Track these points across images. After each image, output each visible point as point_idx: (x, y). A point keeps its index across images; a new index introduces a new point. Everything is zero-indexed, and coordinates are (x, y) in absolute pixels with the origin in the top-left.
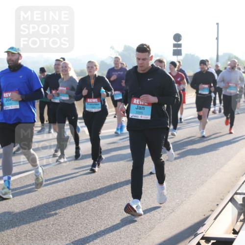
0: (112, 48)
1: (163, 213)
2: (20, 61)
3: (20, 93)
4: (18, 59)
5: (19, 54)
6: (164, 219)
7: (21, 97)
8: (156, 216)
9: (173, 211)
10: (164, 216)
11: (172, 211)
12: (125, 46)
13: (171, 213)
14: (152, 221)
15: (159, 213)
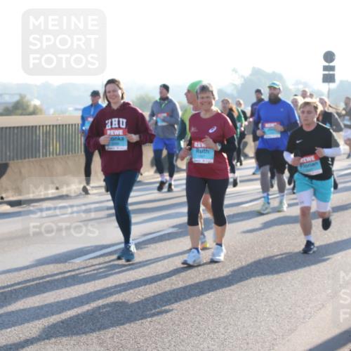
0: (235, 71)
1: (309, 309)
2: (280, 96)
3: (282, 124)
4: (278, 94)
5: (279, 89)
6: (311, 317)
7: (284, 127)
8: (298, 312)
9: (323, 305)
10: (310, 313)
11: (321, 306)
12: (254, 68)
13: (320, 309)
14: (293, 320)
15: (303, 309)
